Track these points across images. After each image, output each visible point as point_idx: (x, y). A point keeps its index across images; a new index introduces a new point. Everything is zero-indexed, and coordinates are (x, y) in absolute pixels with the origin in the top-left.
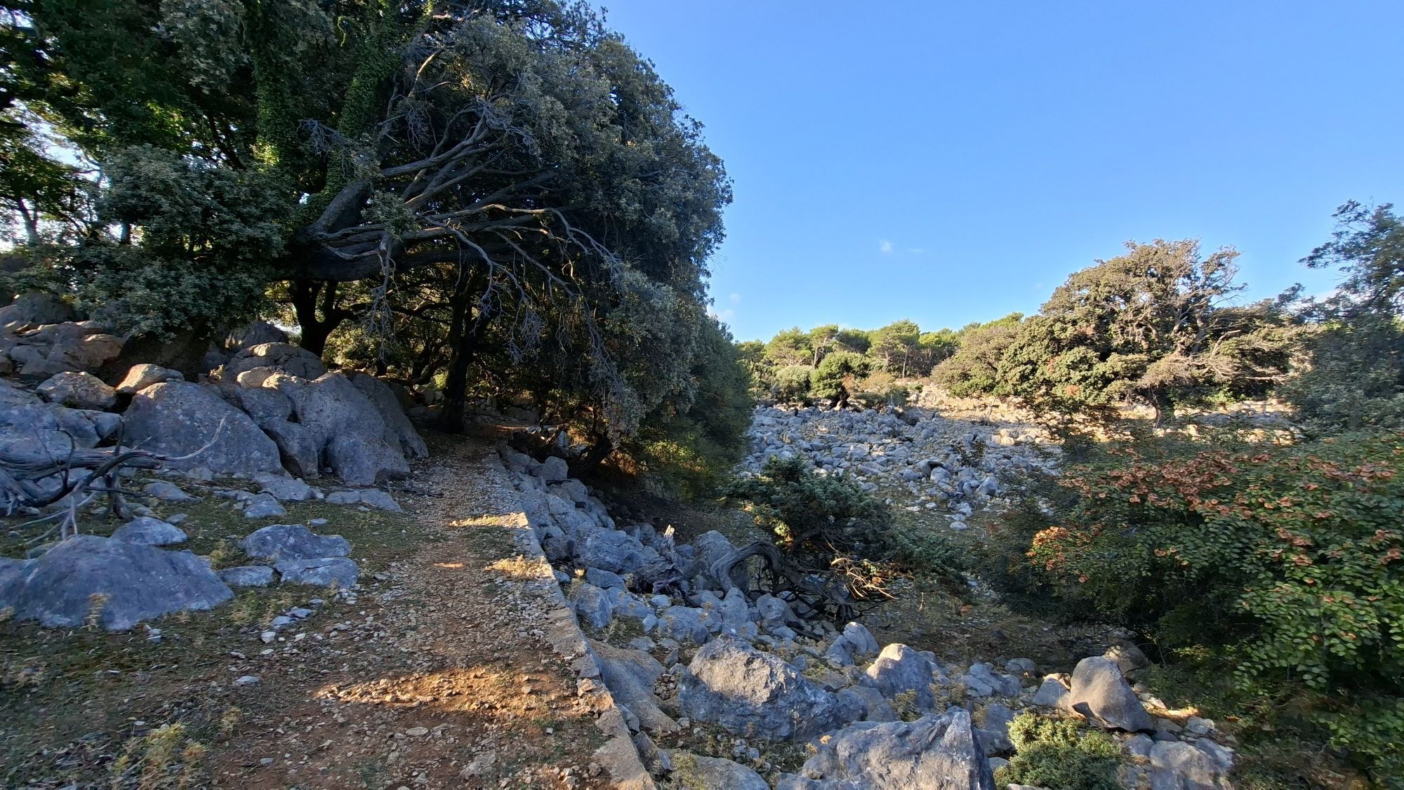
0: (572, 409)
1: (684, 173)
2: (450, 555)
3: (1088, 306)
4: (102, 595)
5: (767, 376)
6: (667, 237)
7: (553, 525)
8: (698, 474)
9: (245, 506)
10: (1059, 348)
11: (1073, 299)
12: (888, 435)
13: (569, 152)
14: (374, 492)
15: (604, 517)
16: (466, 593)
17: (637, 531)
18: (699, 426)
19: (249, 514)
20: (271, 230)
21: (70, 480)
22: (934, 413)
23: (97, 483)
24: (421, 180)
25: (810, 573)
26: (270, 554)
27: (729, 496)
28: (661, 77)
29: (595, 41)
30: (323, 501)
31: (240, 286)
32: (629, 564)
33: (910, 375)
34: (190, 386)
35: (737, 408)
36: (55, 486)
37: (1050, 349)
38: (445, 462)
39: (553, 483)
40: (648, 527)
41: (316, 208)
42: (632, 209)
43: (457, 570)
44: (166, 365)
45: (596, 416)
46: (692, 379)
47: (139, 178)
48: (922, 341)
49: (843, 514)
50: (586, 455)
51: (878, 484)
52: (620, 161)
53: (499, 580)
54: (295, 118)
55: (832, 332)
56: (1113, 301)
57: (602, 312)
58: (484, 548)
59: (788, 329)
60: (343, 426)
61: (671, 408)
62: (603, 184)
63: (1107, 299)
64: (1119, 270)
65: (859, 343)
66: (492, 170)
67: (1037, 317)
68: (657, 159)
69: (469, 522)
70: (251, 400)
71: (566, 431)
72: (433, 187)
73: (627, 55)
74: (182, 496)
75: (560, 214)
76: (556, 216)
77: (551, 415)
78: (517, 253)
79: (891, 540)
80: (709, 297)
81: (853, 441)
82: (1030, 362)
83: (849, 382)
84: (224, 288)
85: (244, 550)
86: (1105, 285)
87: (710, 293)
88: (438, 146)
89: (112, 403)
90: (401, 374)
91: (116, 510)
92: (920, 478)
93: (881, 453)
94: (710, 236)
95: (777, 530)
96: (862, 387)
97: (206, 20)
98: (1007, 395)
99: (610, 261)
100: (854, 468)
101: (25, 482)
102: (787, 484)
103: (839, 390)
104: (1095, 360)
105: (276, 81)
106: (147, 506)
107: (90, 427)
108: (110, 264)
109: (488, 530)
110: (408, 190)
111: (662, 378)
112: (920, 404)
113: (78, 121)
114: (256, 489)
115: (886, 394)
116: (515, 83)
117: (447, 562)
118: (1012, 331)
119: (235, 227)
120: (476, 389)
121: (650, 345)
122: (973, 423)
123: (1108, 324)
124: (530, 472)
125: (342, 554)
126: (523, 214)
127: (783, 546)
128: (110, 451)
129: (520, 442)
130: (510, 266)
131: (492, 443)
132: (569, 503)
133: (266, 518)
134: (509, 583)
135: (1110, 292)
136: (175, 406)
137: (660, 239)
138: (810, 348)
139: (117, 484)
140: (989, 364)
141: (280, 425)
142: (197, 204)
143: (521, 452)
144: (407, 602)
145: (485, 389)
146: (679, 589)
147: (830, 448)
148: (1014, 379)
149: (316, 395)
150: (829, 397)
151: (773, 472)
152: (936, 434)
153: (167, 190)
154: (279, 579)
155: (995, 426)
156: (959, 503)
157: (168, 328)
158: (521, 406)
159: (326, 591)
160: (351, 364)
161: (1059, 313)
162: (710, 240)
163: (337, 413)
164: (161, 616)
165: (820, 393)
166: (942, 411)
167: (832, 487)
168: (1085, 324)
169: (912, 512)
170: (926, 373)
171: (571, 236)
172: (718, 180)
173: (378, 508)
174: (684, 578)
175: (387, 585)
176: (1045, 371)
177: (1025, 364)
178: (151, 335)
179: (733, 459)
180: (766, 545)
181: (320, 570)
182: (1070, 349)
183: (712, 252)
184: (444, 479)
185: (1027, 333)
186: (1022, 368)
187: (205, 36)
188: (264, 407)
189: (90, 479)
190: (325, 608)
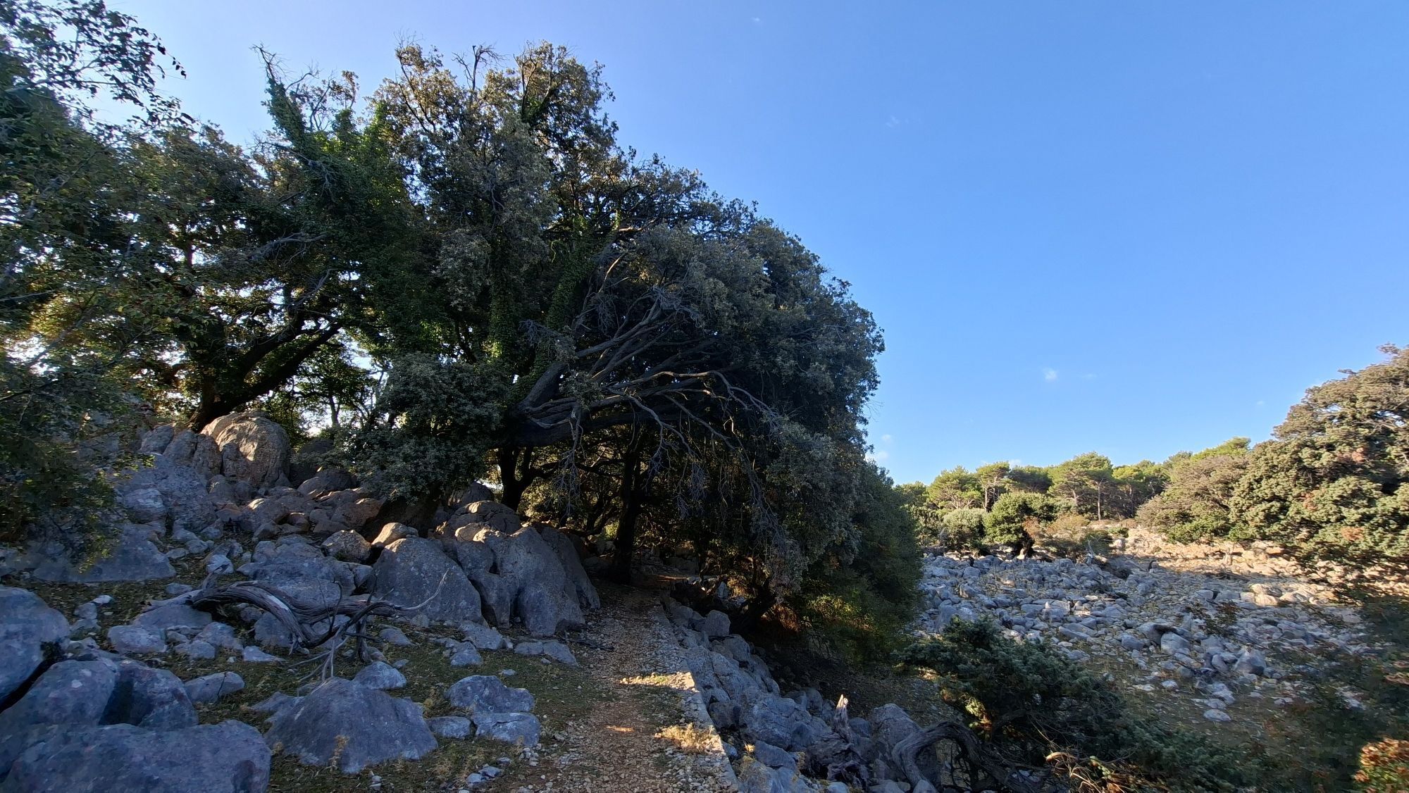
0: (732, 558)
1: (835, 328)
2: (621, 717)
3: (1345, 427)
4: (343, 737)
5: (932, 521)
6: (822, 388)
7: (718, 687)
8: (867, 633)
9: (452, 654)
10: (1315, 479)
11: (1320, 419)
12: (1093, 589)
13: (730, 322)
14: (555, 643)
15: (768, 679)
16: (638, 763)
17: (804, 698)
18: (864, 579)
19: (454, 662)
20: (493, 409)
21: (336, 625)
22: (1151, 563)
23: (352, 630)
24: (606, 357)
25: (1018, 768)
26: (469, 705)
27: (908, 662)
28: (806, 248)
29: (748, 228)
30: (512, 651)
31: (466, 455)
32: (798, 738)
33: (1108, 517)
34: (423, 541)
35: (904, 558)
36: (323, 630)
37: (1301, 481)
38: (615, 613)
39: (716, 639)
40: (815, 693)
41: (524, 387)
42: (787, 365)
43: (627, 734)
44: (407, 524)
45: (755, 567)
46: (854, 528)
47: (410, 377)
48: (1116, 475)
49: (1052, 692)
50: (747, 608)
51: (1089, 652)
52: (774, 324)
53: (669, 751)
54: (516, 319)
55: (1003, 471)
56: (1384, 418)
57: (762, 464)
58: (654, 711)
59: (951, 469)
60: (532, 577)
61: (833, 559)
62: (759, 345)
63: (1372, 416)
64: (1381, 381)
65: (1039, 482)
66: (663, 343)
67: (1271, 443)
68: (809, 319)
69: (637, 680)
70: (464, 551)
71: (726, 581)
72: (614, 362)
73: (777, 235)
74: (407, 641)
75: (721, 375)
76: (718, 378)
77: (711, 565)
78: (684, 413)
79: (1125, 732)
80: (868, 444)
81: (1048, 597)
82: (1274, 498)
83: (1032, 527)
84: (455, 457)
85: (448, 699)
86: (1365, 400)
87: (868, 440)
88: (620, 328)
89: (367, 556)
90: (578, 525)
91: (360, 652)
92: (1145, 646)
93: (1087, 613)
94: (865, 384)
95: (969, 708)
96: (1049, 532)
97: (466, 260)
98: (1252, 539)
99: (768, 415)
100: (1054, 630)
101: (305, 626)
102: (974, 651)
103: (1021, 535)
104: (1375, 493)
105: (505, 294)
106: (381, 650)
107: (351, 577)
108: (383, 444)
109: (656, 690)
110: (594, 367)
111: (824, 528)
112: (1128, 552)
113: (377, 340)
114: (460, 637)
115: (1082, 540)
116: (684, 270)
117: (618, 726)
118: (1240, 461)
119: (467, 409)
120: (642, 538)
121: (809, 496)
122: (1209, 575)
123: (1382, 446)
124: (693, 626)
125: (527, 709)
126: (689, 377)
127: (978, 729)
128: (363, 599)
129: (683, 593)
130: (676, 423)
131: (656, 594)
132: (733, 663)
133: (466, 666)
134: (679, 756)
135: (1374, 407)
136: (409, 559)
137: (816, 392)
138: (979, 489)
139: (364, 630)
140: (1215, 501)
141: (483, 576)
142: (444, 393)
143: (683, 604)
144: (583, 768)
145: (649, 539)
146: (859, 776)
147: (1018, 605)
148: (1257, 519)
149: (513, 547)
150: (1009, 544)
151: (956, 635)
152: (1158, 590)
153: (426, 384)
154: (475, 732)
155: (1244, 580)
156: (1210, 682)
157: (413, 493)
158: (682, 556)
159: (512, 749)
160: (539, 515)
161: (1305, 436)
162: (865, 388)
163: (529, 565)
164: (382, 763)
165: (998, 539)
166: (1160, 560)
167: (1034, 657)
168: (1347, 448)
169: (1144, 693)
170: (1130, 513)
171: (732, 394)
172: (868, 331)
173: (557, 661)
174: (862, 762)
175: (565, 746)
176: (1301, 509)
177: (1269, 501)
178: (401, 500)
179: (905, 617)
180: (958, 727)
181: (509, 725)
182: (1333, 480)
183: (867, 399)
184: (613, 632)
185: (1261, 463)
186: (1265, 505)
187: (464, 270)
188: (473, 560)
189: (348, 624)
190: (511, 768)
